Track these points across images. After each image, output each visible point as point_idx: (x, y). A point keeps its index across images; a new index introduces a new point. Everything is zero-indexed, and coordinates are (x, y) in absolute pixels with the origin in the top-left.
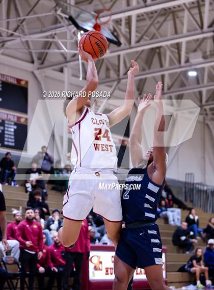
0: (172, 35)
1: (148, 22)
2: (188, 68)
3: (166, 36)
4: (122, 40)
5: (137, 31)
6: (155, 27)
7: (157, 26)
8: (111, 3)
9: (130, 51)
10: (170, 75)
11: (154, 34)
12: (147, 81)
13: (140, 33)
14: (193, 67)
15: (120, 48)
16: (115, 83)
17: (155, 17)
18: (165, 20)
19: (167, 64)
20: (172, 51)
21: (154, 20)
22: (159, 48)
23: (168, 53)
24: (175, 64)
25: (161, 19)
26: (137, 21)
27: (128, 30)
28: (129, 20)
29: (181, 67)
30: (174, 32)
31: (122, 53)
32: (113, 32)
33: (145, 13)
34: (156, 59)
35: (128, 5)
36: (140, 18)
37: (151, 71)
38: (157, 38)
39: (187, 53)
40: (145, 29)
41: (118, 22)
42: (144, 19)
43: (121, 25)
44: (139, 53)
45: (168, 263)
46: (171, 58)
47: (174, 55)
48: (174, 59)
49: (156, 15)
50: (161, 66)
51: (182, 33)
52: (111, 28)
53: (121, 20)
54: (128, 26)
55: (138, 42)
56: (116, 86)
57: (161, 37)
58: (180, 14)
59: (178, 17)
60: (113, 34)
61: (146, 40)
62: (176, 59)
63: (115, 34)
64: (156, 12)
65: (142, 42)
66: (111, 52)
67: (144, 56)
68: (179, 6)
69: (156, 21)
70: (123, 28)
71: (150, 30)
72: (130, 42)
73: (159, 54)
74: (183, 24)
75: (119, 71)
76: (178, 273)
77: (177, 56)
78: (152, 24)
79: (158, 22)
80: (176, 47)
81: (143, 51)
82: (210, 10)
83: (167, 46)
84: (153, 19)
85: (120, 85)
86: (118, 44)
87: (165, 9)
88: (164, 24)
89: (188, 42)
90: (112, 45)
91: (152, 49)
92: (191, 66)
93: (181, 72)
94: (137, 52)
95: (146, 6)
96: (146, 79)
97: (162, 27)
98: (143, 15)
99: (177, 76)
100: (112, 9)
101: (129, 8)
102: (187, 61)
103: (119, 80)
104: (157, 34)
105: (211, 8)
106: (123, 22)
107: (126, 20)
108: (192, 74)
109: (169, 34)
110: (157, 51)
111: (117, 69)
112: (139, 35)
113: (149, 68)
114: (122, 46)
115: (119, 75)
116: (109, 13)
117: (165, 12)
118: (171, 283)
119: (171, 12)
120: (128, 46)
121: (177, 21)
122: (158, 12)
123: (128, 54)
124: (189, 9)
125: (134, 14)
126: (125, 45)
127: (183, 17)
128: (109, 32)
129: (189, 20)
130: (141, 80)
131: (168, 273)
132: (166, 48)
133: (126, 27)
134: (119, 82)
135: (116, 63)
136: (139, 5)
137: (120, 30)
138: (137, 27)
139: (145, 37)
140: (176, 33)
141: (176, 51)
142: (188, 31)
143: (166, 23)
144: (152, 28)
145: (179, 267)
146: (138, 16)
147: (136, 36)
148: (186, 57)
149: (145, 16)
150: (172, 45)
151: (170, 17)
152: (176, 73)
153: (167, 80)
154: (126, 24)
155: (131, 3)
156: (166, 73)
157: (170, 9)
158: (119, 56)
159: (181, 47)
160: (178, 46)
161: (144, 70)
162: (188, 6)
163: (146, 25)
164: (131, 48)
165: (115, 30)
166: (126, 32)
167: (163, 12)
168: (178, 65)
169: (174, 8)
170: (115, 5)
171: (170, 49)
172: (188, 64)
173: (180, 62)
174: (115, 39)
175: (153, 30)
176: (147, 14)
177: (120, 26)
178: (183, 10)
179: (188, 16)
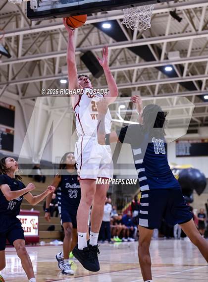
0: (49, 51)
1: (32, 41)
2: (60, 77)
3: (45, 52)
4: (12, 53)
5: (23, 47)
6: (37, 45)
7: (39, 44)
8: (4, 25)
9: (17, 62)
10: (47, 82)
11: (36, 50)
12: (29, 86)
13: (25, 49)
14: (64, 77)
15: (9, 59)
16: (5, 85)
17: (37, 37)
18: (44, 41)
19: (44, 74)
20: (48, 64)
21: (37, 39)
22: (39, 61)
23: (46, 65)
24: (50, 74)
25: (41, 39)
26: (24, 39)
27: (16, 46)
28: (17, 38)
29: (55, 76)
30: (51, 49)
31: (11, 63)
32: (5, 47)
33: (30, 34)
34: (36, 69)
35: (17, 26)
36: (26, 37)
37: (32, 78)
38: (38, 53)
39: (60, 66)
40: (30, 45)
41: (9, 39)
42: (29, 38)
43: (11, 41)
44: (24, 64)
45: (40, 224)
46: (47, 69)
47: (50, 66)
48: (50, 69)
49: (38, 35)
50: (40, 74)
51: (57, 50)
52: (4, 44)
53: (11, 38)
54: (16, 43)
55: (23, 55)
56: (5, 89)
57: (41, 53)
58: (56, 36)
59: (54, 39)
60: (5, 48)
61: (30, 54)
62: (51, 69)
63: (6, 48)
64: (38, 33)
65: (27, 56)
66: (3, 62)
67: (27, 66)
68: (55, 30)
69: (38, 41)
70: (13, 44)
71: (33, 47)
72: (17, 55)
73: (39, 65)
74: (58, 44)
75: (8, 76)
76: (47, 232)
77: (52, 68)
78: (34, 42)
79: (39, 41)
80: (52, 61)
81: (27, 62)
82: (78, 35)
83: (45, 59)
84: (35, 39)
85: (8, 87)
86: (9, 56)
87: (45, 32)
88: (44, 43)
89: (61, 58)
90: (3, 56)
91: (34, 61)
92: (62, 76)
93: (55, 80)
94: (22, 63)
95: (31, 29)
96: (28, 84)
97: (42, 45)
98: (28, 35)
99: (52, 82)
100: (5, 29)
101: (18, 29)
102: (60, 72)
103: (8, 84)
104: (38, 50)
105: (79, 33)
106: (13, 40)
107: (15, 38)
108: (63, 82)
109: (47, 50)
110: (38, 63)
111: (7, 75)
112: (25, 50)
113: (31, 75)
114: (12, 58)
115: (8, 80)
116: (2, 32)
117: (45, 34)
118: (42, 239)
119: (49, 34)
120: (15, 58)
121: (54, 41)
122: (40, 33)
123: (15, 64)
124: (63, 33)
125: (21, 34)
126: (14, 57)
127: (58, 38)
128: (2, 47)
129: (62, 41)
130: (24, 84)
131: (40, 232)
132: (45, 62)
133: (15, 44)
134: (7, 85)
135: (6, 70)
136: (26, 28)
137: (10, 45)
138: (23, 44)
139: (29, 52)
140: (52, 50)
141: (52, 64)
142: (62, 49)
143: (45, 42)
144: (35, 45)
145: (48, 227)
146: (24, 36)
147: (22, 51)
148: (59, 69)
149: (30, 36)
150: (49, 59)
151: (49, 38)
152: (51, 80)
153: (44, 85)
154: (15, 41)
155: (19, 25)
156: (44, 80)
157: (48, 32)
158: (8, 65)
159: (56, 61)
160: (54, 60)
161: (27, 77)
162: (62, 31)
163: (30, 43)
164: (18, 60)
165: (6, 45)
166: (15, 47)
167: (43, 34)
168: (52, 75)
169: (52, 31)
170: (7, 26)
171: (47, 63)
172: (61, 74)
173: (54, 72)
174: (6, 52)
175: (35, 47)
176: (31, 34)
177: (10, 43)
178: (58, 33)
179: (62, 38)
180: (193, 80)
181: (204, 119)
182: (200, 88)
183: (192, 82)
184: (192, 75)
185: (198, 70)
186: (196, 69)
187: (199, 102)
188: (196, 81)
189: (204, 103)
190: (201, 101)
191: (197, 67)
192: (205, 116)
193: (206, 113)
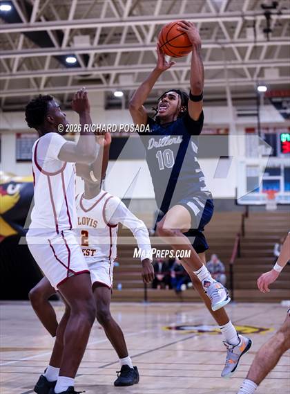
180: (48, 29)
181: (66, 98)
182: (60, 43)
183: (45, 32)
184: (47, 20)
185: (58, 11)
186: (54, 11)
187: (57, 67)
188: (52, 31)
189: (65, 70)
190: (61, 65)
191: (56, 6)
192: (67, 92)
193: (69, 87)
